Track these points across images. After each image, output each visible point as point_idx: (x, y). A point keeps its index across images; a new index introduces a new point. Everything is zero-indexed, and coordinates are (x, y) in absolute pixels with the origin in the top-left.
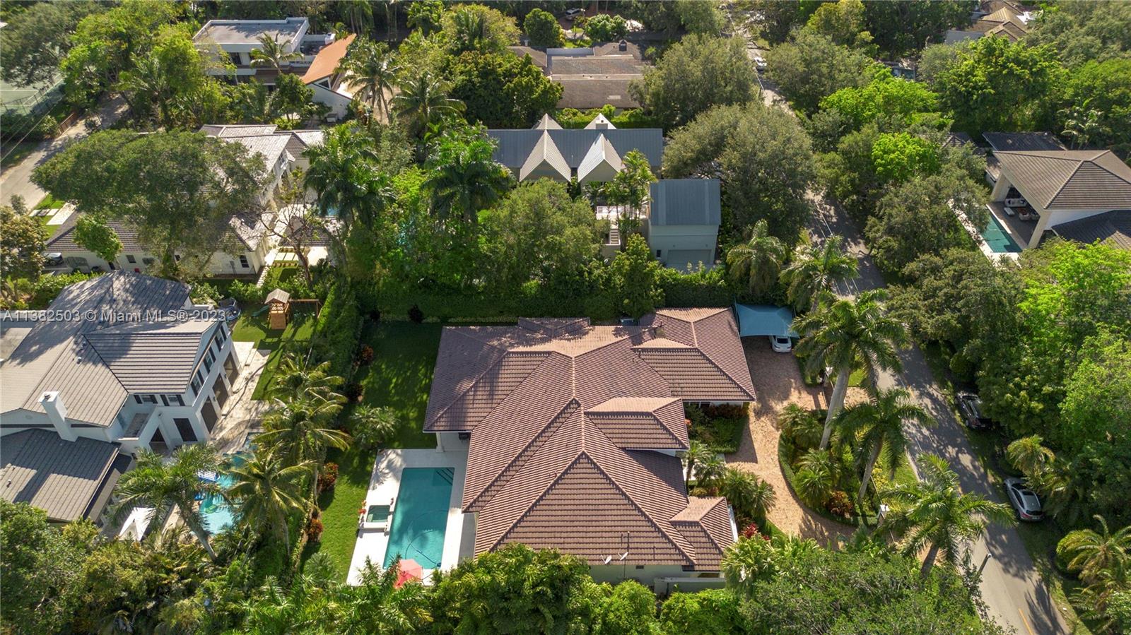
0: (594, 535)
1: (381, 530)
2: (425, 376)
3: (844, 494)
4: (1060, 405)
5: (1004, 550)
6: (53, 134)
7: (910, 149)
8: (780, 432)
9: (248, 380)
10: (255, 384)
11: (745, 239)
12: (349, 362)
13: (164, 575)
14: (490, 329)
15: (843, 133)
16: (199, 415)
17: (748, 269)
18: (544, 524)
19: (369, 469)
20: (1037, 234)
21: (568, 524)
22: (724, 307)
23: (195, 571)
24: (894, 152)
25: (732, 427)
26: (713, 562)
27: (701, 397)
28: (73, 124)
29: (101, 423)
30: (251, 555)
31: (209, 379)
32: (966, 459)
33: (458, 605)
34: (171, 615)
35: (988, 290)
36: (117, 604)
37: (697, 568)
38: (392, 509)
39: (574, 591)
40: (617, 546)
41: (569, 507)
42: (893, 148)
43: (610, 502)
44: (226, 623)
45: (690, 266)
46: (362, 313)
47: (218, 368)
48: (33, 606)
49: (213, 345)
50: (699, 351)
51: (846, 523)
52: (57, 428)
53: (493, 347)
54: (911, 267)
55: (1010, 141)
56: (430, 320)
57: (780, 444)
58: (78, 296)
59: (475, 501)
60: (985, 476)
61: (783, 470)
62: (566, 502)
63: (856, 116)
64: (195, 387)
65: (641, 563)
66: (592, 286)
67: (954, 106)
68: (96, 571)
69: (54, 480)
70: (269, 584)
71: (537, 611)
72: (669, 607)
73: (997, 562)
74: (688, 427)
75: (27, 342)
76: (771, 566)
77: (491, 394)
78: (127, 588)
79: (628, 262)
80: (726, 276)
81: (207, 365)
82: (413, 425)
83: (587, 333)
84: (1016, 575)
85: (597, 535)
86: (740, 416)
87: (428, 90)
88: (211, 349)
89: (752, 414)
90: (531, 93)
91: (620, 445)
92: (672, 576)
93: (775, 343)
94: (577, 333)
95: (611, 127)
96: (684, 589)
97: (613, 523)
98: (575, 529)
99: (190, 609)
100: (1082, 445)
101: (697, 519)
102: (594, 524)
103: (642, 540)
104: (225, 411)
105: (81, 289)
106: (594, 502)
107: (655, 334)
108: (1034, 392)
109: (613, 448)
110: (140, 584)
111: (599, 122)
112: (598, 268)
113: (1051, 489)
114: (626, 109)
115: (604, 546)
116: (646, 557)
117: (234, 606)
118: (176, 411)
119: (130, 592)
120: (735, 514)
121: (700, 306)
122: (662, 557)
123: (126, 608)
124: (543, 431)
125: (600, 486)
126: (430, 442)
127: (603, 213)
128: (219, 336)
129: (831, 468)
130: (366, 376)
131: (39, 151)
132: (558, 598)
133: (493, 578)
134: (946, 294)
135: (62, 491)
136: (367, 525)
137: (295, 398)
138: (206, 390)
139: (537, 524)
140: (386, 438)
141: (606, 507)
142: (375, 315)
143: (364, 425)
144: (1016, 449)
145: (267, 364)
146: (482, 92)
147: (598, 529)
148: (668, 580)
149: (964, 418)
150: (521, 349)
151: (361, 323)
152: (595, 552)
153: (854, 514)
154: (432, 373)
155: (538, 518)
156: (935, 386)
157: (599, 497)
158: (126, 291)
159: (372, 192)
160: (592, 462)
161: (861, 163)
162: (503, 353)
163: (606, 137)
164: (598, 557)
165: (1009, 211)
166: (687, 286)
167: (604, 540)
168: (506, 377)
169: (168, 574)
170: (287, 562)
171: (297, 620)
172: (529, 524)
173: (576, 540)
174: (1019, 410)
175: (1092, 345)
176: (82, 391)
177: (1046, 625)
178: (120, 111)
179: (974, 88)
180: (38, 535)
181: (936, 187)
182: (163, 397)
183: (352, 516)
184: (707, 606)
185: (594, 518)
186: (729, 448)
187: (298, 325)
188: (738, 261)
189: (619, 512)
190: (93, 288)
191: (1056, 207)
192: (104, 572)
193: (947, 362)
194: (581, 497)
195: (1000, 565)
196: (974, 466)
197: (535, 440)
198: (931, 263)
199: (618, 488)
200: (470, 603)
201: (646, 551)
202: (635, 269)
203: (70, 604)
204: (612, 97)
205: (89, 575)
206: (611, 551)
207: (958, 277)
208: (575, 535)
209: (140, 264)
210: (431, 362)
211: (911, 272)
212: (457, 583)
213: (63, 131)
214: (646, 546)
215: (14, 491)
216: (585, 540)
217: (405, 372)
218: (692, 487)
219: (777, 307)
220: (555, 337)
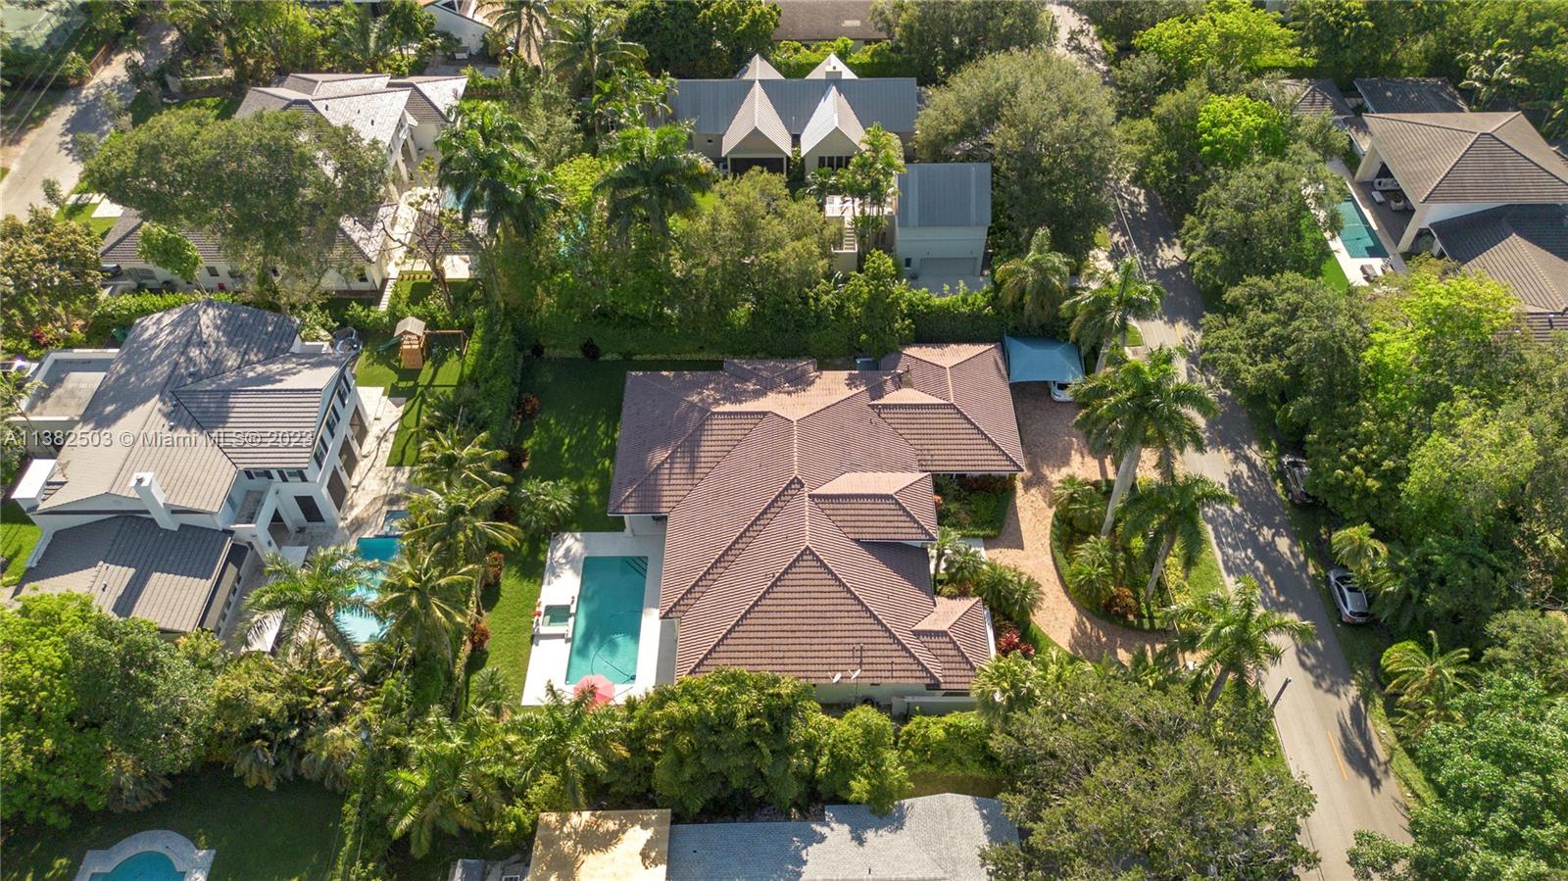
0: (820, 647)
1: (562, 636)
2: (606, 434)
3: (1128, 592)
4: (1400, 486)
5: (1318, 660)
6: (81, 79)
7: (1250, 121)
8: (1054, 509)
9: (381, 439)
10: (389, 445)
11: (1020, 250)
12: (508, 417)
13: (307, 699)
14: (687, 375)
15: (1161, 90)
16: (325, 491)
17: (1023, 293)
18: (760, 635)
19: (542, 558)
20: (1410, 232)
21: (789, 634)
22: (991, 342)
23: (343, 692)
24: (1226, 124)
25: (993, 503)
26: (964, 680)
27: (954, 468)
28: (107, 61)
29: (209, 509)
30: (407, 672)
31: (334, 446)
32: (1283, 544)
33: (658, 736)
34: (320, 746)
35: (1325, 334)
36: (254, 732)
37: (943, 686)
38: (573, 610)
39: (796, 721)
40: (847, 661)
41: (790, 615)
42: (1226, 119)
43: (840, 608)
44: (389, 759)
45: (947, 288)
46: (520, 349)
47: (344, 429)
48: (156, 738)
49: (336, 400)
50: (955, 408)
51: (1128, 626)
52: (153, 515)
53: (692, 405)
54: (1233, 293)
55: (1389, 94)
56: (608, 357)
57: (1053, 525)
58: (156, 335)
59: (675, 605)
60: (1304, 566)
61: (1054, 559)
62: (787, 608)
63: (1180, 66)
64: (318, 459)
65: (876, 681)
66: (819, 316)
67: (1318, 41)
68: (227, 698)
69: (157, 579)
70: (435, 715)
71: (752, 744)
72: (909, 734)
73: (1308, 674)
74: (937, 505)
75: (99, 397)
76: (1030, 691)
77: (692, 468)
78: (265, 713)
79: (866, 289)
80: (994, 301)
81: (331, 427)
82: (594, 500)
83: (813, 382)
84: (1328, 691)
85: (824, 647)
86: (1005, 490)
87: (595, 31)
88: (334, 408)
89: (1019, 485)
90: (735, 23)
91: (852, 536)
92: (913, 694)
93: (1054, 389)
94: (800, 382)
95: (848, 74)
96: (927, 711)
97: (843, 634)
98: (797, 641)
99: (343, 738)
100: (1425, 534)
101: (945, 627)
102: (820, 634)
103: (878, 653)
104: (355, 480)
105: (158, 327)
106: (821, 608)
107: (900, 382)
108: (1371, 467)
109: (844, 539)
110: (281, 712)
111: (829, 69)
112: (827, 293)
113: (1380, 587)
114: (868, 42)
115: (832, 661)
116: (883, 674)
117: (396, 741)
118: (296, 488)
119: (268, 719)
120: (993, 617)
121: (959, 340)
122: (902, 674)
123: (265, 738)
124: (758, 518)
125: (827, 589)
126: (618, 525)
127: (834, 206)
128: (342, 389)
129: (1113, 561)
130: (531, 434)
131: (65, 104)
132: (777, 730)
133: (702, 708)
134: (1274, 334)
135: (169, 594)
136: (544, 630)
137: (449, 485)
138: (332, 459)
139: (752, 635)
140: (561, 520)
141: (835, 614)
142: (538, 350)
143: (532, 504)
144: (1340, 541)
145: (402, 417)
146: (668, 23)
147: (824, 641)
148: (909, 699)
149: (1287, 490)
150: (728, 407)
151: (521, 361)
152: (821, 667)
153: (1139, 616)
154: (615, 430)
155: (752, 628)
156: (1255, 447)
157: (827, 602)
158: (217, 328)
159: (529, 195)
160: (818, 559)
161: (1181, 135)
162: (705, 414)
163: (840, 91)
164: (824, 674)
165: (1378, 197)
166: (944, 312)
167: (831, 654)
168: (710, 446)
169: (311, 697)
170: (450, 678)
171: (471, 756)
172: (741, 635)
173: (798, 654)
174: (1352, 488)
175: (1447, 413)
176: (180, 468)
177: (1357, 750)
178: (168, 40)
179: (1345, 18)
180: (154, 657)
181: (1278, 177)
182: (281, 472)
183: (525, 619)
184: (954, 732)
185: (820, 628)
186: (988, 532)
187: (438, 363)
188: (1011, 282)
189: (850, 621)
190: (175, 324)
191: (1436, 201)
192: (237, 699)
193: (1272, 414)
194: (805, 602)
195: (1311, 678)
196: (1292, 553)
197: (747, 530)
198: (1260, 288)
199: (849, 591)
200: (673, 735)
201: (882, 667)
202: (875, 298)
203: (197, 732)
204: (848, 23)
205: (219, 702)
206: (840, 667)
207: (1292, 313)
208: (798, 647)
209: (224, 278)
210: (614, 415)
211: (1235, 299)
212: (658, 713)
213: (94, 73)
214: (882, 660)
215: (111, 596)
216: (810, 654)
217: (581, 430)
218: (941, 582)
219: (1059, 342)
220: (772, 389)
